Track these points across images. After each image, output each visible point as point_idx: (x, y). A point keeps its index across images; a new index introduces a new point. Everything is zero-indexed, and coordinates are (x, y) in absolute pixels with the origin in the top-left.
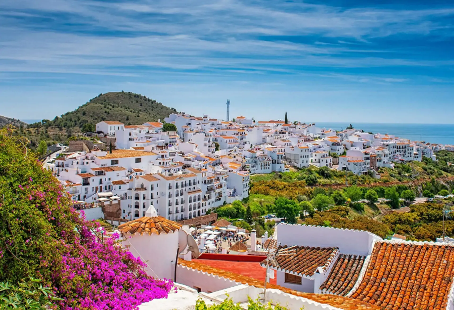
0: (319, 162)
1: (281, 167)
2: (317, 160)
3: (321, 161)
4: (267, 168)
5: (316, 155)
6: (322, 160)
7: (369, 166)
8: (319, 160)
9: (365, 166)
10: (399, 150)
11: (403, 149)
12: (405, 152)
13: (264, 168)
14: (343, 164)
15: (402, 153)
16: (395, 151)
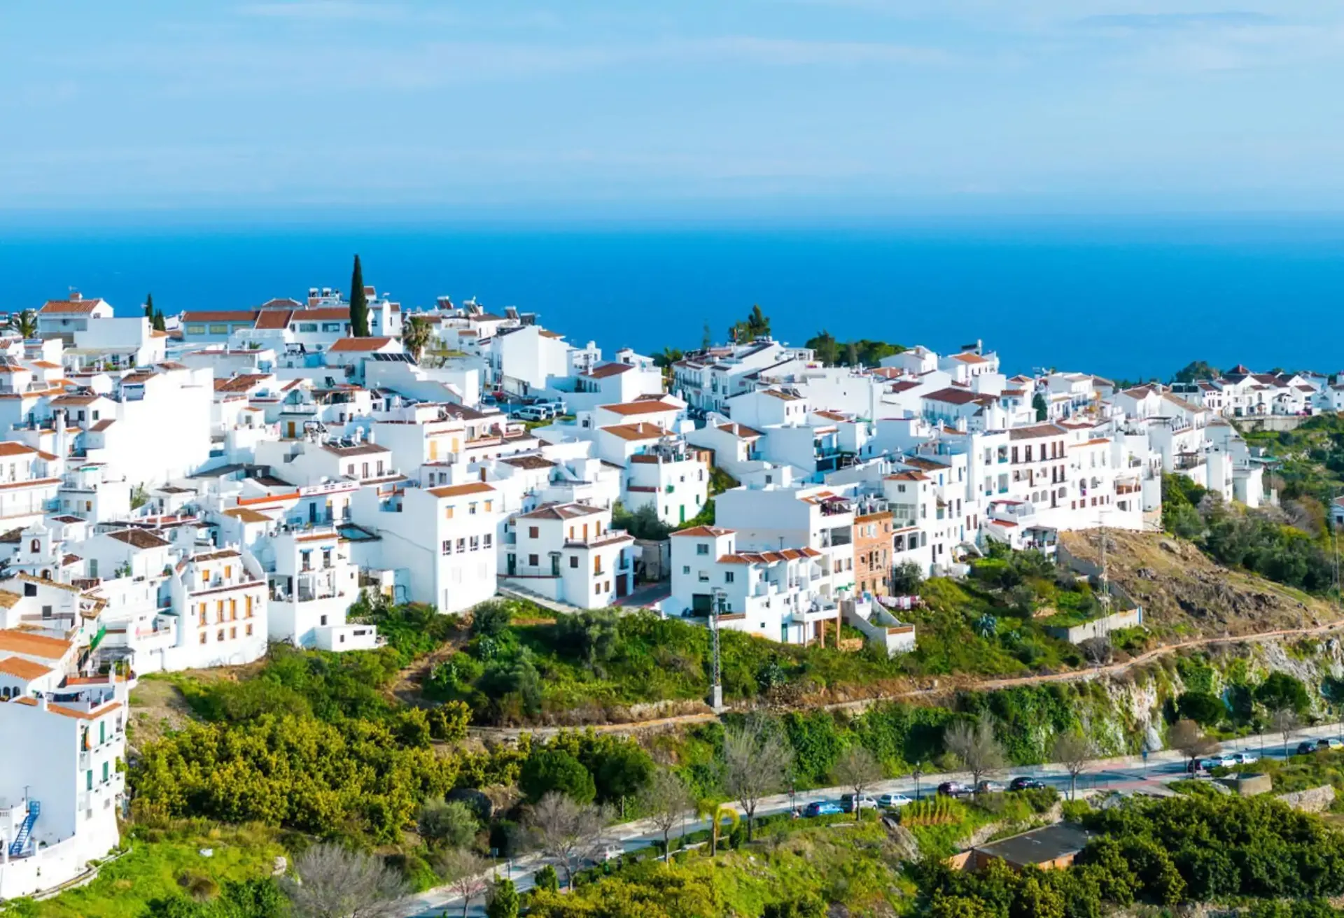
0: (556, 573)
1: (323, 620)
2: (545, 564)
3: (564, 563)
4: (241, 631)
5: (534, 533)
6: (574, 562)
7: (847, 577)
8: (555, 557)
9: (824, 580)
10: (1022, 467)
11: (1049, 465)
12: (1058, 476)
13: (221, 637)
14: (694, 574)
15: (1044, 484)
16: (1003, 478)
